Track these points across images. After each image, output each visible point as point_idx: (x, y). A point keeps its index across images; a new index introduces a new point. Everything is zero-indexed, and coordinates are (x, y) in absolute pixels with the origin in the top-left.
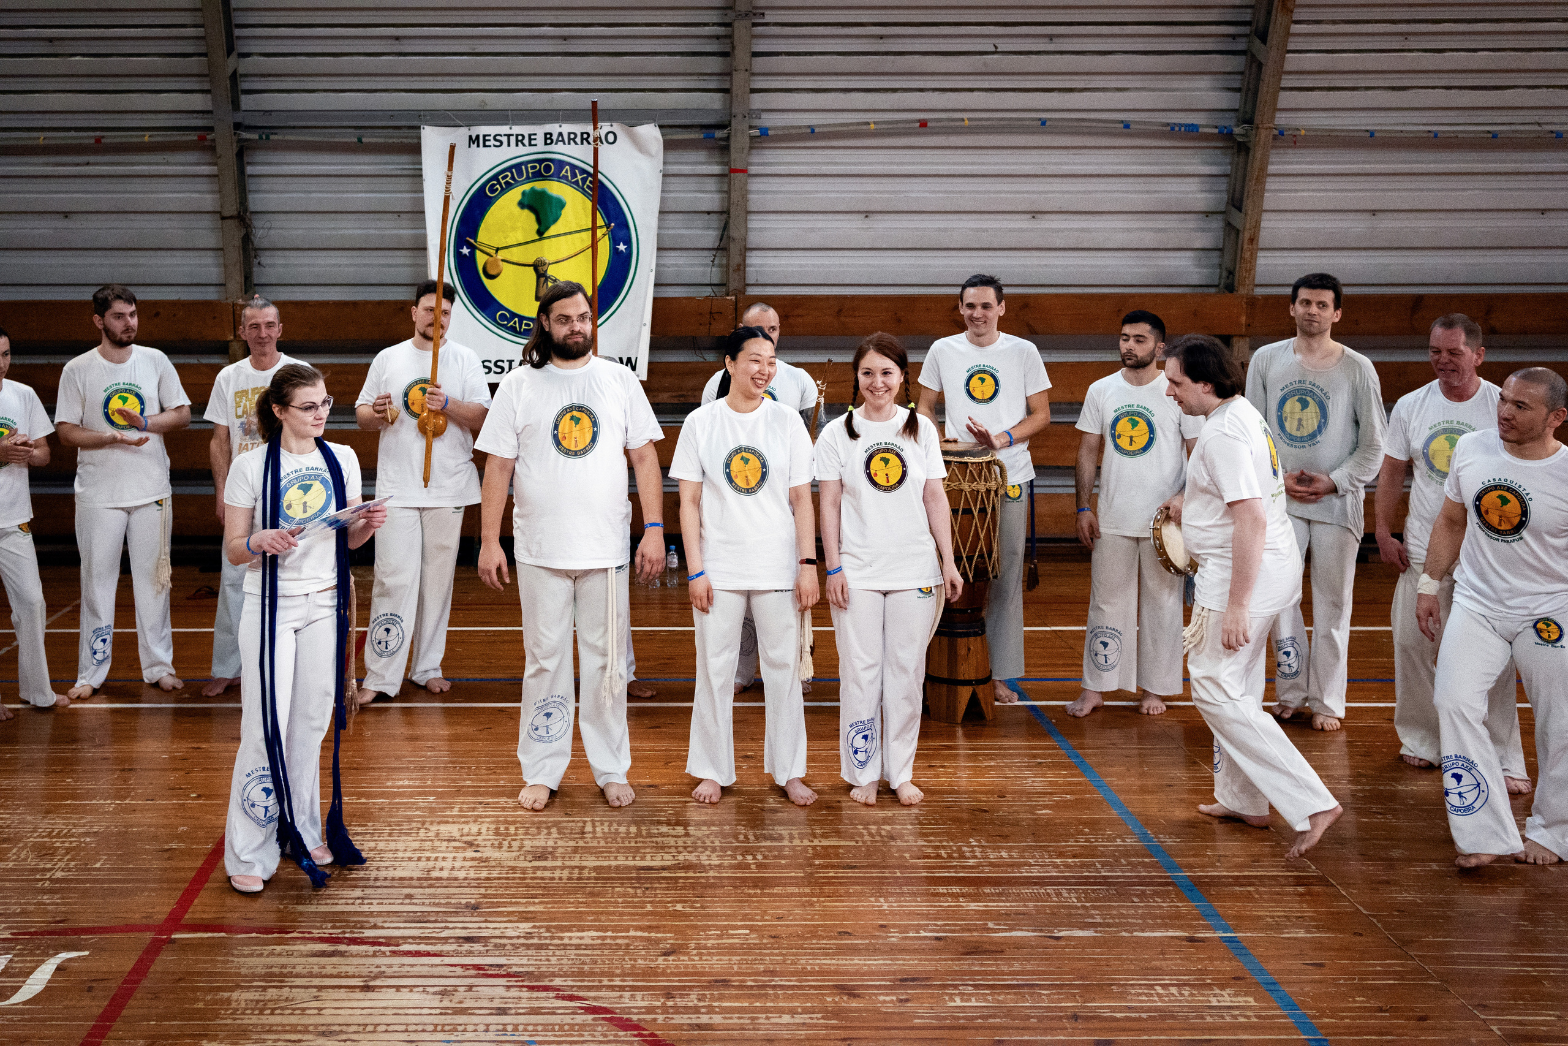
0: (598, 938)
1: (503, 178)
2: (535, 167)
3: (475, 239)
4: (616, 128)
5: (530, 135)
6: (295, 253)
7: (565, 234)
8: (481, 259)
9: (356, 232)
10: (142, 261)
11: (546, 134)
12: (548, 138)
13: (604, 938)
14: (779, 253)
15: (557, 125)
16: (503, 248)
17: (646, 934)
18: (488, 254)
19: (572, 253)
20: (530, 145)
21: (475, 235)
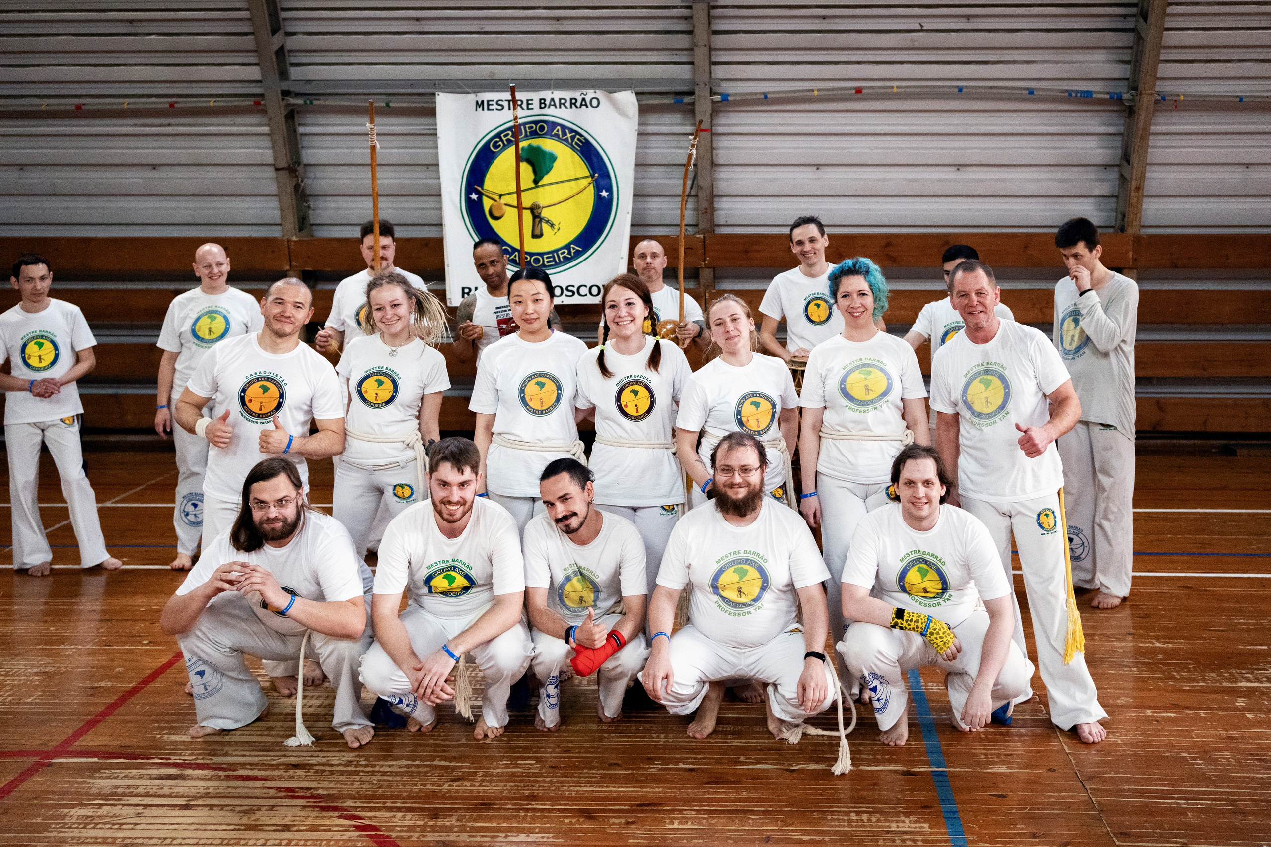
0: (406, 766)
1: (505, 136)
2: (531, 127)
3: (482, 187)
4: (599, 94)
5: (528, 101)
6: (345, 199)
7: (557, 183)
8: (487, 204)
9: (392, 181)
10: (220, 205)
11: (541, 100)
12: (542, 103)
13: (411, 766)
14: (745, 199)
15: (550, 92)
16: (505, 194)
17: (447, 763)
18: (493, 199)
19: (563, 198)
20: (528, 108)
21: (481, 183)
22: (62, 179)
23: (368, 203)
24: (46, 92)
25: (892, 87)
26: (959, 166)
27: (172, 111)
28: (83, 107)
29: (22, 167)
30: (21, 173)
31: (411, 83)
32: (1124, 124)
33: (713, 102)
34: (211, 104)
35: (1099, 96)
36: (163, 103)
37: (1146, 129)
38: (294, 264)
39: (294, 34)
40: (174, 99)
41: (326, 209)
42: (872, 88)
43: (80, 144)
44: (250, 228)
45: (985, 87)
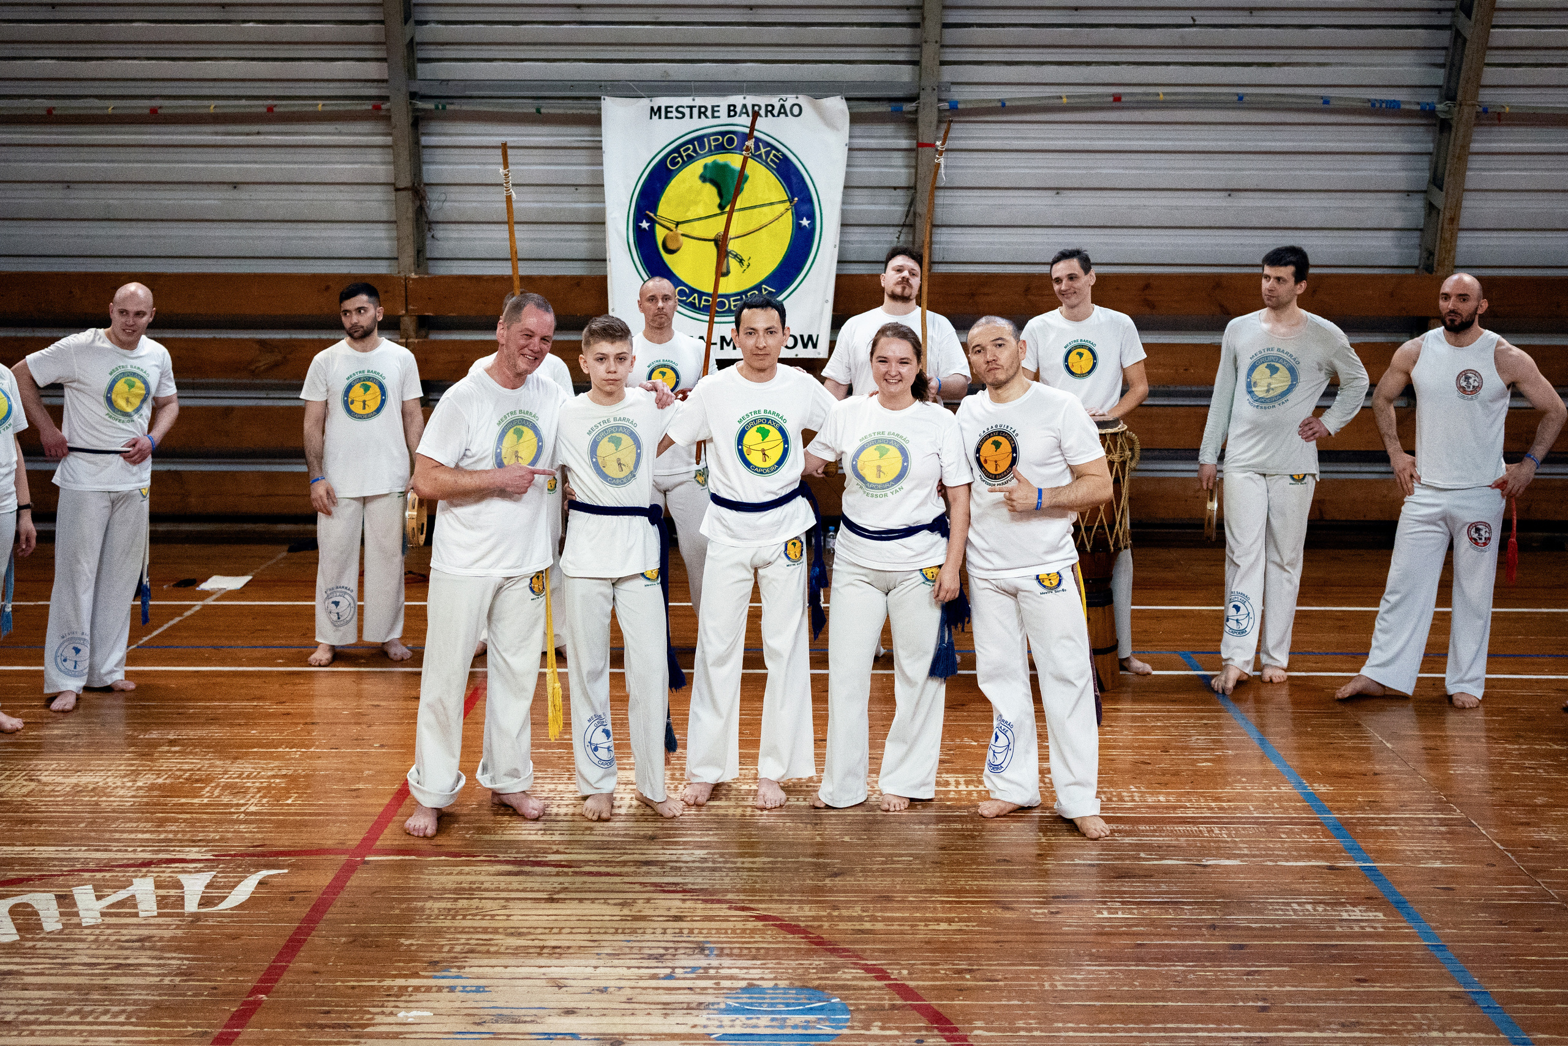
1: (685, 151)
2: (716, 140)
3: (655, 214)
4: (802, 100)
5: (713, 107)
6: (469, 226)
7: (748, 208)
8: (661, 233)
11: (729, 106)
12: (732, 110)
14: (968, 230)
15: (742, 97)
16: (683, 223)
18: (668, 228)
19: (755, 227)
20: (713, 117)
21: (654, 208)
22: (116, 199)
23: (502, 232)
24: (108, 92)
25: (1158, 94)
26: (1231, 191)
27: (271, 117)
28: (159, 111)
29: (68, 184)
30: (67, 192)
31: (572, 84)
32: (1433, 141)
33: (940, 111)
34: (320, 108)
35: (1407, 107)
36: (259, 107)
37: (1465, 147)
38: (411, 307)
39: (426, 22)
40: (270, 102)
41: (447, 239)
42: (1132, 94)
43: (149, 157)
44: (349, 262)
45: (1272, 95)
